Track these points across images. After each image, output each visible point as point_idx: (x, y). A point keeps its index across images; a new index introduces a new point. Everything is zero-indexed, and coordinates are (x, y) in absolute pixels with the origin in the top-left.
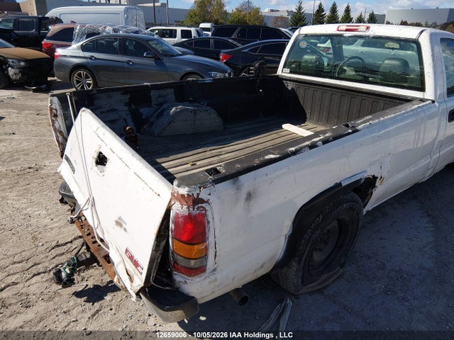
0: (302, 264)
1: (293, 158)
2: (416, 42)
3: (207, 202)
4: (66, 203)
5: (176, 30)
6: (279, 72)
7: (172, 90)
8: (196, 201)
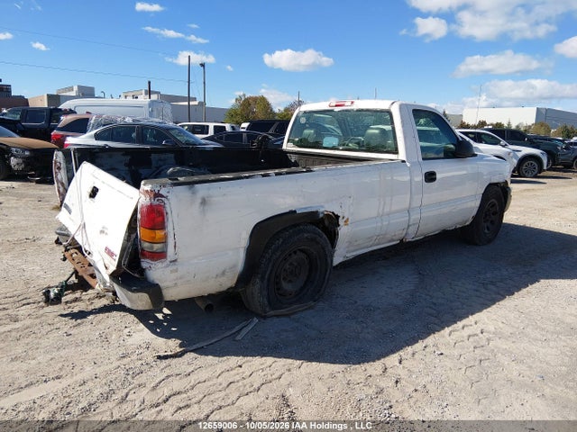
0: (265, 281)
1: (245, 180)
2: (389, 112)
3: (166, 197)
4: (61, 244)
5: (208, 126)
6: (284, 147)
7: (173, 155)
8: (157, 195)
